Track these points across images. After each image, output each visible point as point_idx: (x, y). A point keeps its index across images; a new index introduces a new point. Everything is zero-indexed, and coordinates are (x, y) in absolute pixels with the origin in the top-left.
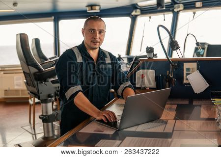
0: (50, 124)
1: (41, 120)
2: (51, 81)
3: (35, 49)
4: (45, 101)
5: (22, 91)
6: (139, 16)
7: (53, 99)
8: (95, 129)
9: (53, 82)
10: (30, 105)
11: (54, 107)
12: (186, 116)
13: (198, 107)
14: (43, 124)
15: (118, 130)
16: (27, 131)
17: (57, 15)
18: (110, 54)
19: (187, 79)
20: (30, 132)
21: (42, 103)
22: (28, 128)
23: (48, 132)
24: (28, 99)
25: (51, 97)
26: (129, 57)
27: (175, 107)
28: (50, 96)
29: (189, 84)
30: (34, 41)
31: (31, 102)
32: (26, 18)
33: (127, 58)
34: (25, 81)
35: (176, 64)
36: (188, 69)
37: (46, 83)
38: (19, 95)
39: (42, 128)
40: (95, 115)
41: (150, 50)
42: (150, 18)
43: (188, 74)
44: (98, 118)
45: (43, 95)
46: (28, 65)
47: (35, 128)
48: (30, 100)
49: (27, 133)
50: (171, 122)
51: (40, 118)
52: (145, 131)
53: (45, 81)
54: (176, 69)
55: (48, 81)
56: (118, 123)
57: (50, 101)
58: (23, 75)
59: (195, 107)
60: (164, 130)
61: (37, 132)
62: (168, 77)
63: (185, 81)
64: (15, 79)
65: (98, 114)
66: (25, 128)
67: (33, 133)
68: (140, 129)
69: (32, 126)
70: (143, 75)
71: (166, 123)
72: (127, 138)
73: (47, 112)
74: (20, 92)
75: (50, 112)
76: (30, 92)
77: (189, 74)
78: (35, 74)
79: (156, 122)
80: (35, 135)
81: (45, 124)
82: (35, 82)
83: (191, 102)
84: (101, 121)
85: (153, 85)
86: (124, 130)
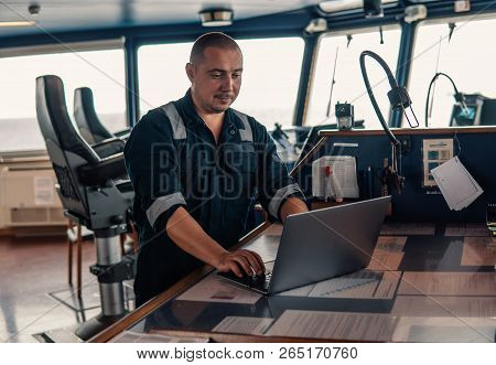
0: (116, 286)
1: (96, 277)
2: (118, 186)
3: (81, 113)
4: (104, 233)
5: (53, 210)
6: (323, 35)
7: (123, 226)
8: (214, 293)
9: (122, 188)
10: (71, 244)
11: (127, 247)
12: (428, 262)
13: (457, 242)
14: (101, 287)
15: (268, 295)
16: (63, 302)
17: (132, 34)
18: (251, 120)
19: (431, 178)
20: (70, 307)
21: (97, 237)
22: (66, 295)
23: (112, 304)
24: (65, 228)
25: (119, 222)
26: (299, 128)
27: (402, 241)
28: (114, 220)
29: (436, 188)
30: (79, 93)
31: (72, 235)
32: (56, 42)
33: (296, 131)
34: (58, 186)
35: (405, 143)
36: (433, 155)
37: (105, 190)
38: (45, 219)
39: (97, 295)
40: (214, 262)
41: (344, 110)
42: (349, 38)
43: (432, 166)
44: (221, 268)
45: (99, 218)
46: (63, 148)
47: (83, 296)
48: (69, 232)
49: (64, 307)
50: (391, 276)
51: (92, 270)
52: (331, 296)
53: (104, 185)
54: (404, 154)
55: (111, 186)
56: (268, 279)
57: (115, 233)
58: (53, 172)
59: (452, 244)
60: (374, 295)
61: (86, 306)
62: (386, 172)
63: (427, 183)
64: (36, 183)
65: (223, 259)
66: (58, 295)
67: (78, 308)
68: (318, 291)
69: (76, 291)
70: (328, 168)
71: (380, 277)
72: (288, 313)
73: (108, 258)
74: (48, 214)
75: (117, 258)
76: (70, 212)
77: (436, 165)
78: (79, 169)
79: (356, 277)
80: (82, 311)
81: (104, 285)
82: (81, 189)
83: (440, 231)
84: (229, 274)
85: (353, 191)
86: (281, 294)
